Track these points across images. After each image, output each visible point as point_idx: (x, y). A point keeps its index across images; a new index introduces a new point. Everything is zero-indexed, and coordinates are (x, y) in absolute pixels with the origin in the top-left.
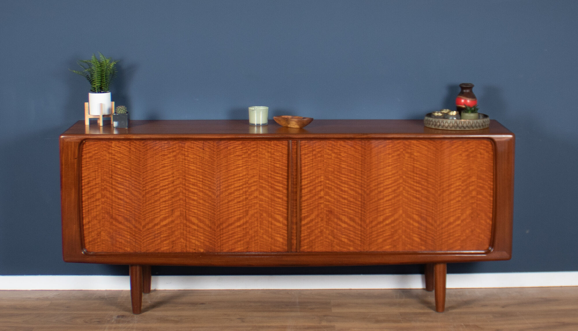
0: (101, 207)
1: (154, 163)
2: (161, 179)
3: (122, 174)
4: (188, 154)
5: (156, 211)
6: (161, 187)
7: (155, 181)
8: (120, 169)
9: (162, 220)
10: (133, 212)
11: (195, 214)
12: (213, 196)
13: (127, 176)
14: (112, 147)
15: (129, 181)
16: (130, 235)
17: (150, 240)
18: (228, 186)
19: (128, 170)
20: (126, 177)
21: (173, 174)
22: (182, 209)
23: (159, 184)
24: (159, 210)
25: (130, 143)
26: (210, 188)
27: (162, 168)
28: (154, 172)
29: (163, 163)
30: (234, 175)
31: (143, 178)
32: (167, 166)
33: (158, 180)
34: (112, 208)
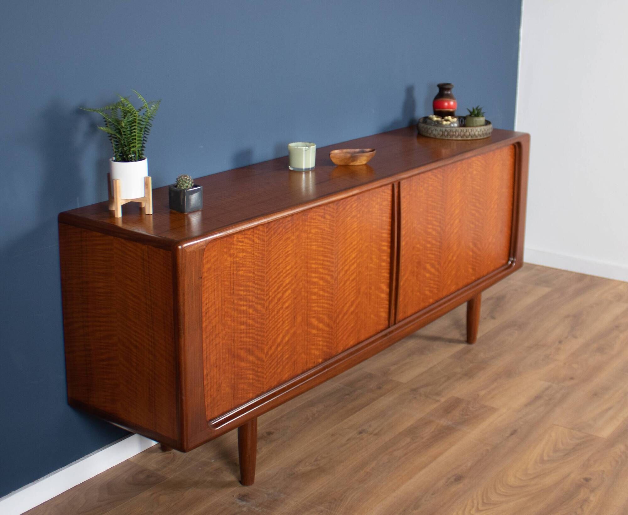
0: (221, 344)
1: (278, 253)
2: (284, 275)
3: (245, 283)
4: (311, 229)
5: (279, 326)
6: (284, 288)
7: (279, 281)
8: (243, 276)
9: (284, 337)
10: (256, 337)
11: (315, 314)
12: (332, 281)
13: (251, 284)
14: (234, 245)
15: (252, 291)
16: (253, 374)
17: (273, 370)
18: (345, 262)
19: (251, 275)
20: (249, 286)
21: (295, 264)
22: (303, 311)
23: (282, 284)
24: (281, 323)
25: (253, 232)
26: (329, 270)
27: (285, 259)
28: (278, 267)
29: (286, 251)
30: (350, 245)
31: (267, 282)
32: (291, 254)
33: (281, 278)
34: (234, 341)
